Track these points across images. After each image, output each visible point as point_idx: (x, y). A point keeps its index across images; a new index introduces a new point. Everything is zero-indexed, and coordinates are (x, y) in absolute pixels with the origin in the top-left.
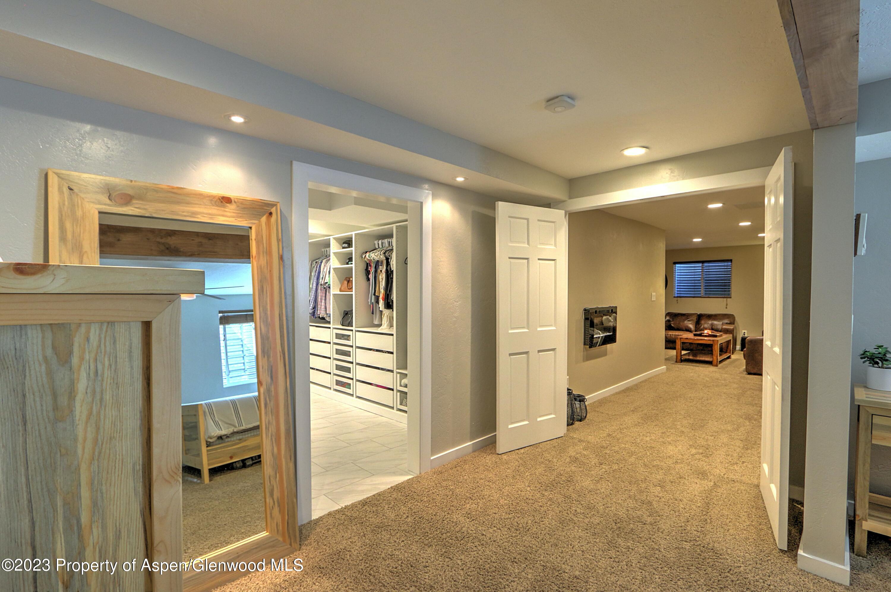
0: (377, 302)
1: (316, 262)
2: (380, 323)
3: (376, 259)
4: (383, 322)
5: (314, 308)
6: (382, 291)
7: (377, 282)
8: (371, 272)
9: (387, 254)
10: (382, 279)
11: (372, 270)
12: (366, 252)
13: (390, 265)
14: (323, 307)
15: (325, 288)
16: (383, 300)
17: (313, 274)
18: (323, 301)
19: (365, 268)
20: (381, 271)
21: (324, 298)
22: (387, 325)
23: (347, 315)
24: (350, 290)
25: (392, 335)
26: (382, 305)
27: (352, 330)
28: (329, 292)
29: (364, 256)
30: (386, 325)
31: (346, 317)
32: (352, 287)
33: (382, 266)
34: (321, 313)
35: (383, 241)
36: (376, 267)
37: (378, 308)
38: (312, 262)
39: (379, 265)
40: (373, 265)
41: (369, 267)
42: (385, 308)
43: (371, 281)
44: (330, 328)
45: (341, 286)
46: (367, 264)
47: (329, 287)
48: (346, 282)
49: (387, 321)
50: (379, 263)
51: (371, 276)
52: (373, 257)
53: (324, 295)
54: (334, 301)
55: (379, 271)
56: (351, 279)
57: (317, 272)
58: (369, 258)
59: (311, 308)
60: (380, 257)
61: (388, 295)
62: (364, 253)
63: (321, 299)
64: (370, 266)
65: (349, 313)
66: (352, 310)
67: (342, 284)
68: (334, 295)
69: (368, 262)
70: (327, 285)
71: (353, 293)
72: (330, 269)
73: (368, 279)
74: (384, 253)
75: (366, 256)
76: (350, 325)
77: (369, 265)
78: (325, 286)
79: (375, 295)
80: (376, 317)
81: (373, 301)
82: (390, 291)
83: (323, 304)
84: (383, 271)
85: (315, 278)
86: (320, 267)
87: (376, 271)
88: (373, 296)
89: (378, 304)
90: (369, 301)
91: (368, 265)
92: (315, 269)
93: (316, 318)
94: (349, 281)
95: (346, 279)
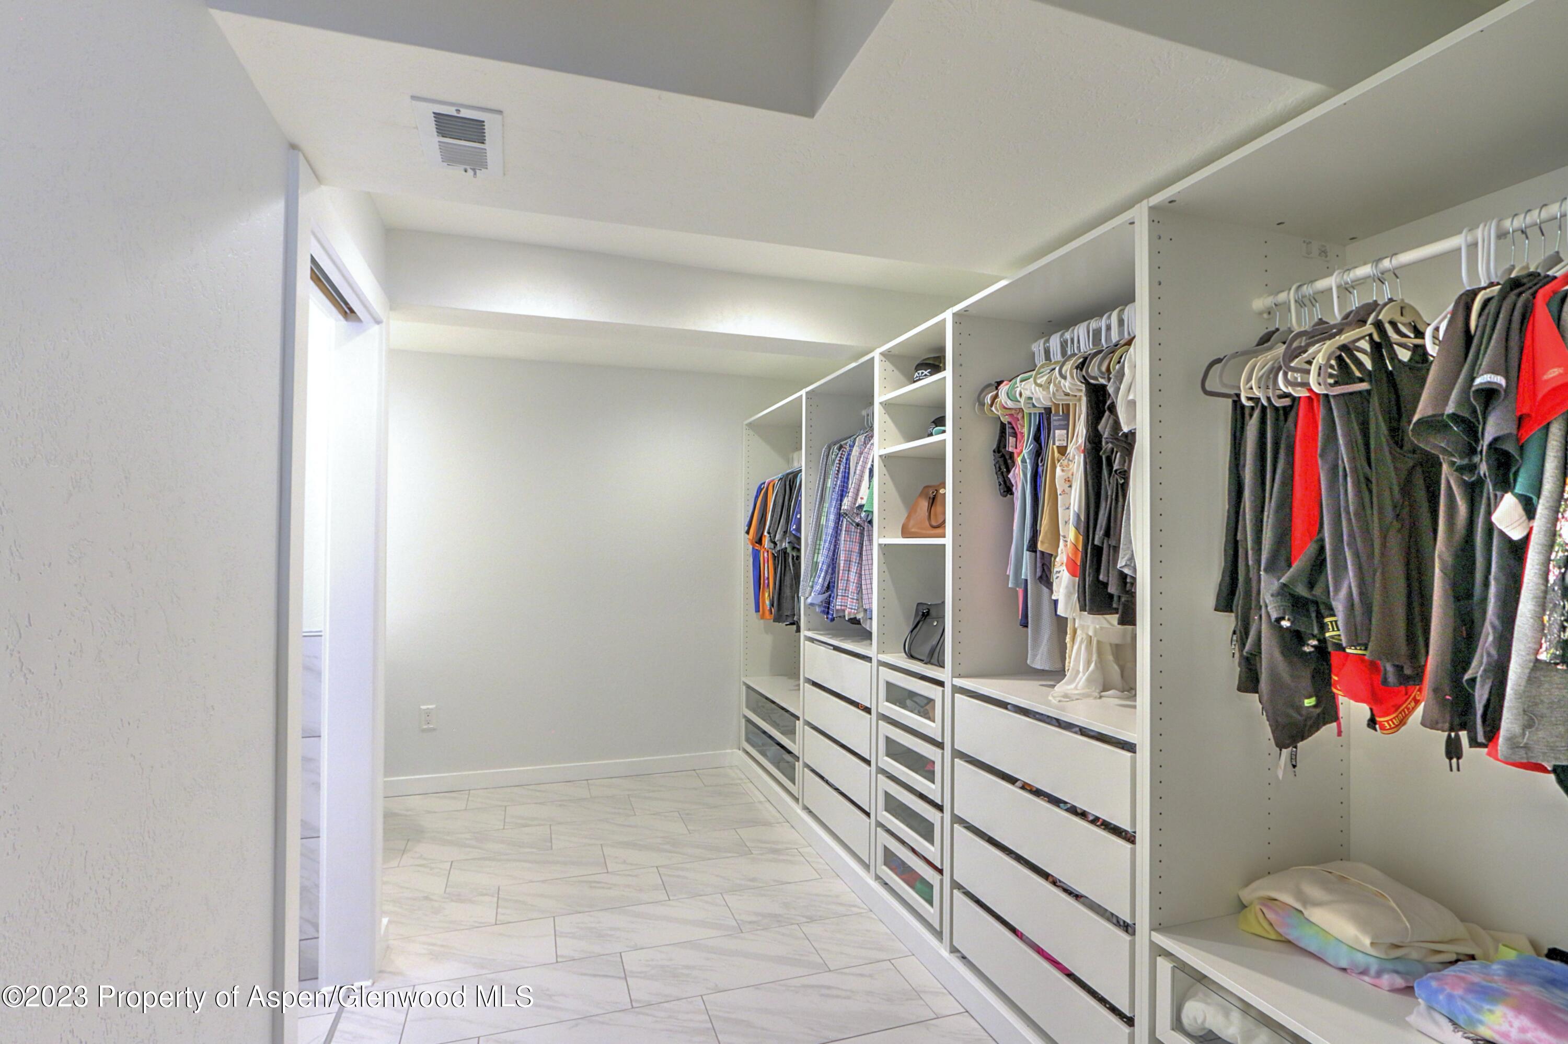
0: (1045, 577)
1: (840, 448)
2: (1058, 666)
3: (1042, 398)
4: (1070, 664)
5: (828, 587)
6: (1070, 534)
7: (1045, 497)
8: (1019, 460)
9: (1093, 369)
10: (1069, 481)
11: (1023, 452)
12: (999, 383)
13: (1112, 409)
14: (852, 587)
15: (858, 525)
16: (1073, 574)
17: (829, 485)
18: (854, 569)
19: (995, 446)
20: (1063, 450)
21: (855, 557)
22: (1089, 681)
23: (928, 620)
24: (939, 531)
25: (1129, 747)
26: (1068, 596)
27: (941, 684)
28: (871, 541)
29: (988, 399)
30: (1082, 679)
31: (924, 627)
32: (944, 522)
33: (1066, 427)
34: (846, 604)
35: (1068, 336)
36: (1037, 438)
37: (1046, 608)
38: (829, 448)
39: (1053, 424)
40: (1027, 431)
41: (1011, 440)
42: (1083, 609)
43: (1018, 493)
44: (868, 659)
45: (909, 518)
46: (1003, 426)
47: (870, 522)
48: (924, 504)
49: (1088, 663)
50: (1053, 418)
51: (1019, 476)
52: (1026, 393)
53: (857, 549)
54: (885, 568)
55: (1052, 450)
56: (941, 491)
57: (840, 475)
58: (1010, 404)
59: (818, 588)
60: (1058, 386)
61: (1098, 552)
62: (989, 385)
63: (848, 561)
64: (1015, 435)
65: (933, 612)
66: (944, 603)
67: (912, 510)
68: (884, 548)
69: (1005, 420)
70: (863, 514)
71: (947, 541)
72: (873, 462)
73: (1008, 489)
74: (1081, 366)
75: (996, 396)
76: (934, 660)
77: (1008, 430)
78: (858, 520)
79: (1033, 547)
80: (1036, 640)
81: (1026, 572)
82: (1107, 534)
83: (853, 576)
84: (1071, 449)
85: (835, 496)
86: (848, 459)
87: (1038, 454)
88: (1027, 555)
89: (1049, 585)
90: (1010, 571)
91: (1004, 431)
92: (835, 468)
93: (833, 620)
94: (934, 499)
95: (923, 493)
